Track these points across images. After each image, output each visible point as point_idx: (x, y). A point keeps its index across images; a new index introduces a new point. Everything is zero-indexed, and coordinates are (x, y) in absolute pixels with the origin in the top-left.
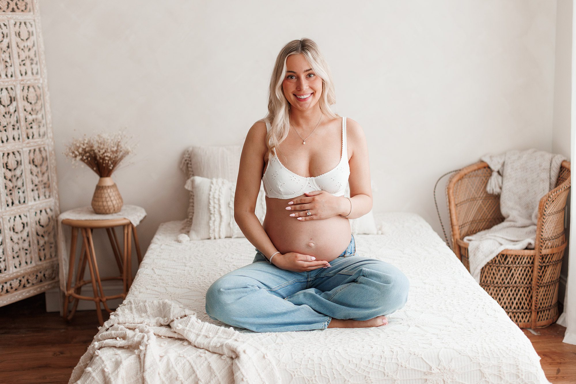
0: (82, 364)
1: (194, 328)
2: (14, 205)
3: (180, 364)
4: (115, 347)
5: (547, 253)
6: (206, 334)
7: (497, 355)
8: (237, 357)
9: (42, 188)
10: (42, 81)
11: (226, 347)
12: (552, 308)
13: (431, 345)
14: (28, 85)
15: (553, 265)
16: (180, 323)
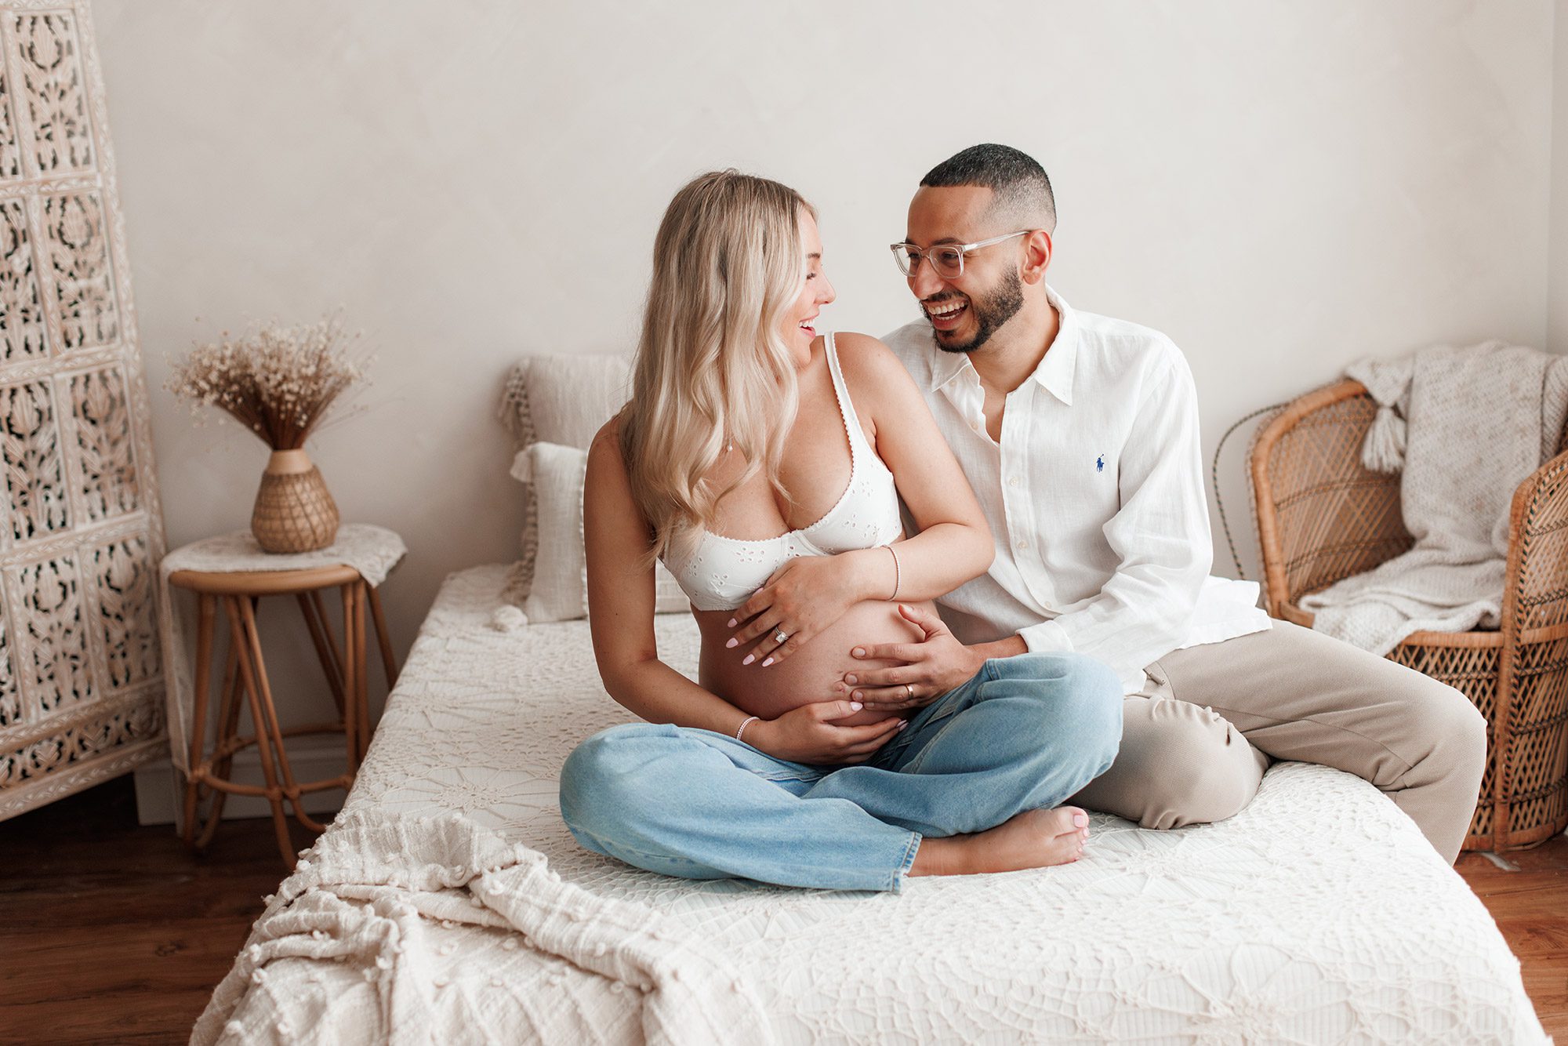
0: (219, 1008)
1: (537, 894)
2: (34, 534)
3: (494, 1009)
4: (308, 958)
5: (1536, 641)
6: (570, 911)
7: (1396, 957)
8: (655, 988)
9: (113, 484)
10: (101, 181)
11: (623, 959)
12: (1551, 793)
13: (1208, 936)
14: (64, 195)
15: (1555, 671)
16: (502, 882)
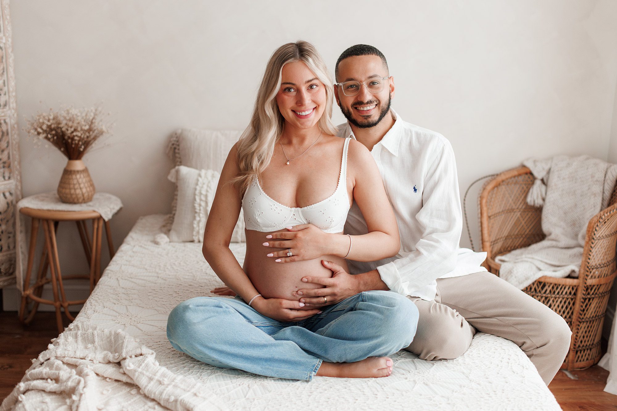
1: (147, 371)
4: (44, 391)
5: (593, 284)
6: (161, 379)
10: (5, 40)
11: (181, 404)
12: (594, 347)
15: (600, 297)
16: (133, 364)
